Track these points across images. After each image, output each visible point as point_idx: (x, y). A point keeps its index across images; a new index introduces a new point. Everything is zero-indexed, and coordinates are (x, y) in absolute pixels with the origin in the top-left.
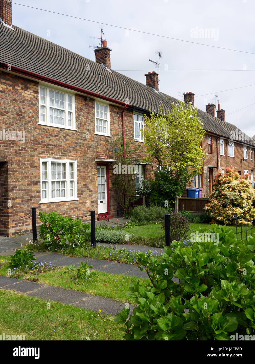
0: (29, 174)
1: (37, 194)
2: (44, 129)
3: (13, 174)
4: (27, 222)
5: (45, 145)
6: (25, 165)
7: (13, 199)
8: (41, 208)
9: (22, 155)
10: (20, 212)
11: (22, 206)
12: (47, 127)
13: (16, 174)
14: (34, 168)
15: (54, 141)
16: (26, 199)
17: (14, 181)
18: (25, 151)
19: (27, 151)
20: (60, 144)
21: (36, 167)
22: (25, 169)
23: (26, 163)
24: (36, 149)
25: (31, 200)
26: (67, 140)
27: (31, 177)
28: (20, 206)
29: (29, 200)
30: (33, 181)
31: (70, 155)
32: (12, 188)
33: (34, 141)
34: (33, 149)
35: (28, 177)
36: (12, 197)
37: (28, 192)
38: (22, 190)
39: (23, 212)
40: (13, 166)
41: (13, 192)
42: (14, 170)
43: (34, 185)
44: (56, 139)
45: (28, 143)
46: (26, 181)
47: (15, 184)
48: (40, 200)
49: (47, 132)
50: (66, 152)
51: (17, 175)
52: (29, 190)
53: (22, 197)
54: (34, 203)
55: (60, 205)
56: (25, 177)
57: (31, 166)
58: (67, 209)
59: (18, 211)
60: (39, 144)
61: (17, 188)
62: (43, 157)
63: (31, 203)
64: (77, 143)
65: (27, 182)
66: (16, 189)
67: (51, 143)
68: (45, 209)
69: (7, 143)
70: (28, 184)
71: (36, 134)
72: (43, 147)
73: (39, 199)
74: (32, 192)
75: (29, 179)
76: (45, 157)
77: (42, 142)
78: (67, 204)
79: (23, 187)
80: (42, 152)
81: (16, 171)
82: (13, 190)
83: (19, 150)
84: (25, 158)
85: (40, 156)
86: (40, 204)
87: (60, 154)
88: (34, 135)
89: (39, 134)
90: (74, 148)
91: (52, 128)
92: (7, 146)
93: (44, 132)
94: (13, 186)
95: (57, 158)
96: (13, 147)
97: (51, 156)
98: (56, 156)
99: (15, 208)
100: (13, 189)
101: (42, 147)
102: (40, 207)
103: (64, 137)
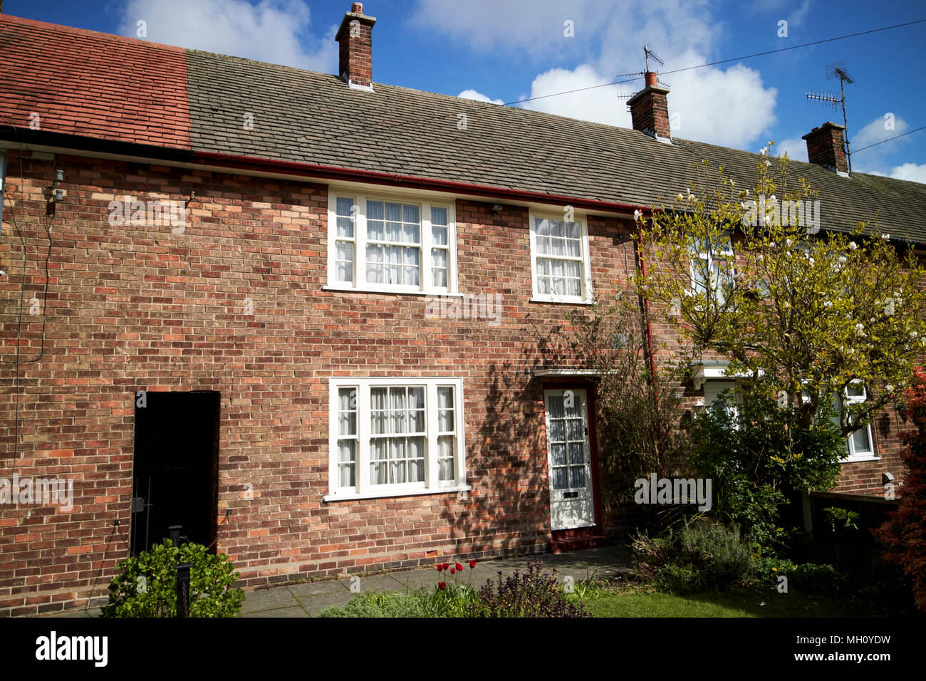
0: (289, 422)
1: (317, 476)
2: (344, 300)
3: (237, 423)
4: (277, 553)
5: (348, 341)
6: (277, 397)
7: (233, 489)
8: (330, 514)
9: (268, 372)
10: (256, 526)
11: (263, 509)
12: (353, 295)
13: (245, 423)
14: (310, 406)
15: (379, 329)
16: (279, 488)
17: (239, 443)
18: (277, 360)
19: (285, 360)
20: (401, 337)
21: (315, 401)
22: (276, 408)
23: (279, 392)
24: (317, 354)
25: (296, 493)
26: (425, 324)
27: (295, 428)
28: (256, 510)
29: (286, 493)
30: (303, 441)
31: (436, 364)
32: (231, 459)
33: (309, 334)
34: (307, 354)
35: (286, 429)
36: (230, 483)
37: (285, 471)
38: (265, 465)
39: (265, 524)
40: (236, 402)
41: (233, 471)
42: (241, 412)
43: (304, 450)
44: (387, 324)
45: (290, 341)
46: (277, 439)
47: (239, 450)
48: (326, 492)
49: (353, 308)
50: (423, 355)
51: (249, 425)
52: (287, 464)
53: (265, 485)
54: (305, 499)
55: (400, 506)
56: (277, 429)
57: (296, 401)
58: (427, 517)
59: (248, 521)
60: (325, 341)
61: (246, 458)
62: (338, 374)
63: (295, 501)
64: (462, 331)
65: (282, 443)
66: (243, 462)
67: (369, 335)
68: (345, 516)
69: (218, 346)
70: (286, 450)
71: (317, 316)
72: (341, 348)
73: (323, 488)
74: (299, 470)
75: (290, 435)
76: (347, 374)
77: (338, 334)
78: (427, 503)
79: (268, 458)
80: (337, 361)
81: (246, 416)
82: (235, 466)
83: (260, 360)
84: (277, 380)
85: (329, 373)
86: (326, 503)
87: (402, 363)
88: (309, 319)
89: (328, 313)
90: (451, 343)
91: (370, 296)
92: (220, 353)
93: (344, 307)
94: (233, 454)
95: (390, 374)
96: (240, 353)
97: (368, 371)
98: (386, 370)
99: (238, 515)
100: (234, 463)
101: (335, 349)
102: (327, 512)
103: (415, 316)
